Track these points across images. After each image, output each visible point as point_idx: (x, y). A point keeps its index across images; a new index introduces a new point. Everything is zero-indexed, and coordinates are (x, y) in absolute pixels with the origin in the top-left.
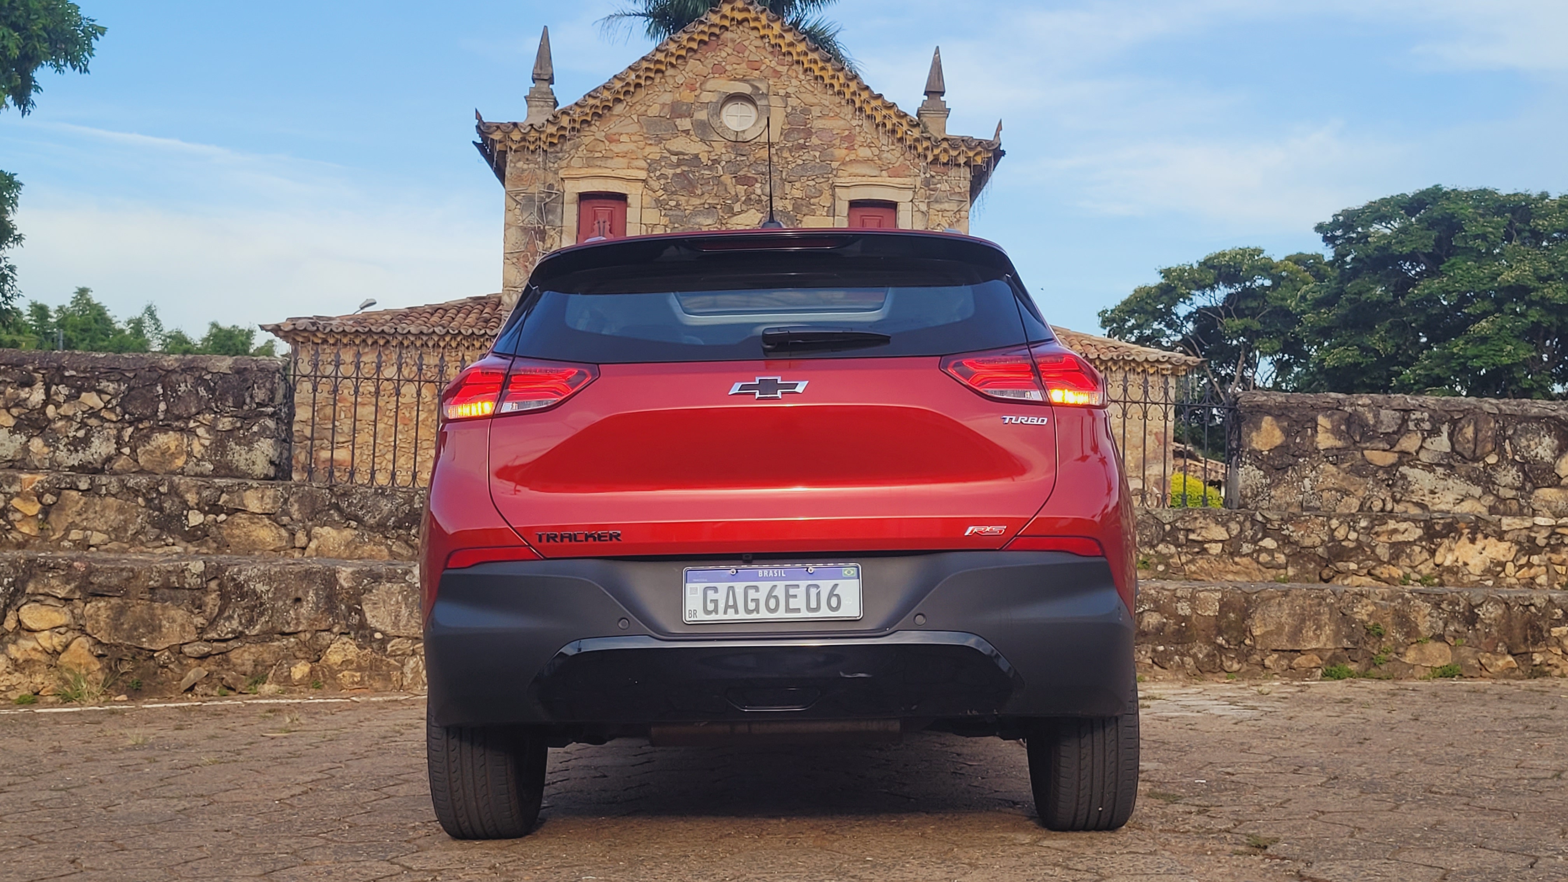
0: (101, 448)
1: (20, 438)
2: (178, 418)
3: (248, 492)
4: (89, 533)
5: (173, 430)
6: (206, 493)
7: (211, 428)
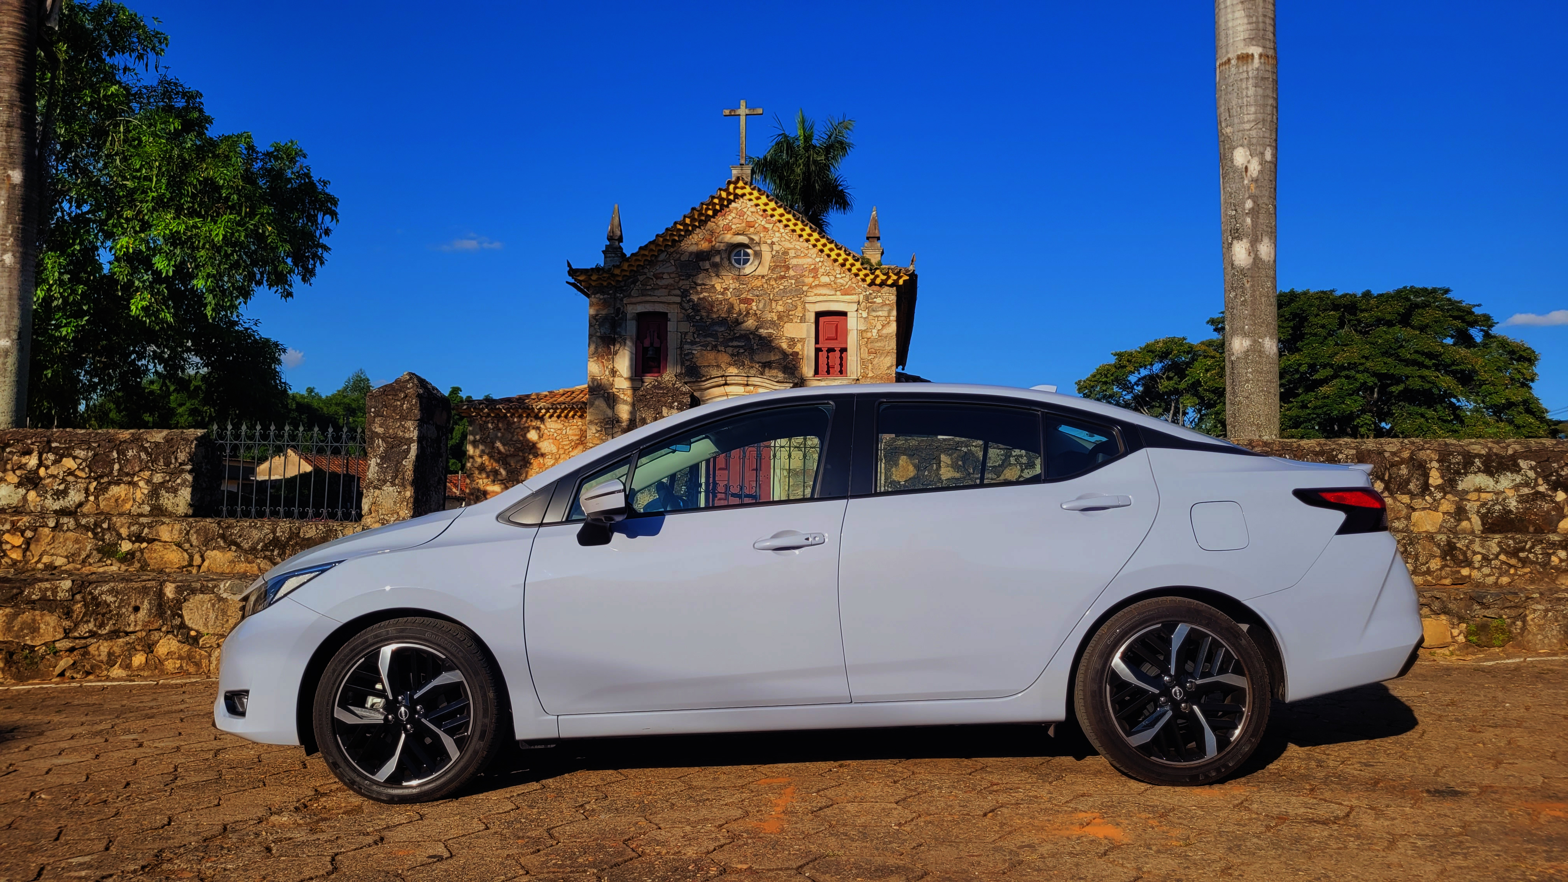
0: (75, 497)
1: (22, 491)
2: (127, 474)
3: (164, 527)
5: (124, 483)
6: (134, 528)
7: (148, 482)
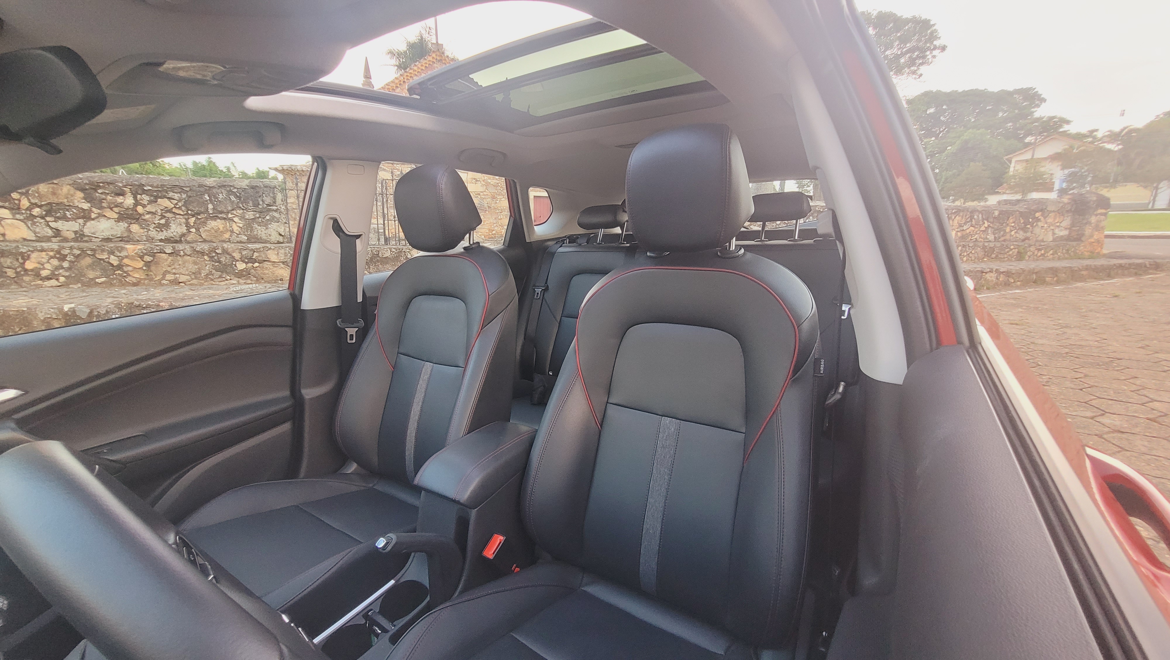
0: (176, 229)
1: (123, 225)
2: (221, 212)
3: (269, 251)
4: (178, 276)
5: (219, 219)
6: (244, 253)
7: (242, 218)
